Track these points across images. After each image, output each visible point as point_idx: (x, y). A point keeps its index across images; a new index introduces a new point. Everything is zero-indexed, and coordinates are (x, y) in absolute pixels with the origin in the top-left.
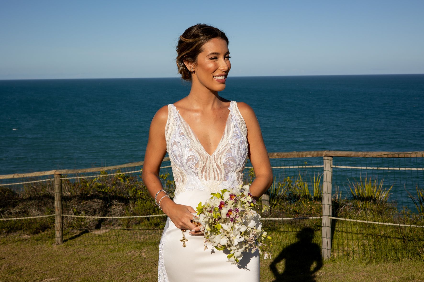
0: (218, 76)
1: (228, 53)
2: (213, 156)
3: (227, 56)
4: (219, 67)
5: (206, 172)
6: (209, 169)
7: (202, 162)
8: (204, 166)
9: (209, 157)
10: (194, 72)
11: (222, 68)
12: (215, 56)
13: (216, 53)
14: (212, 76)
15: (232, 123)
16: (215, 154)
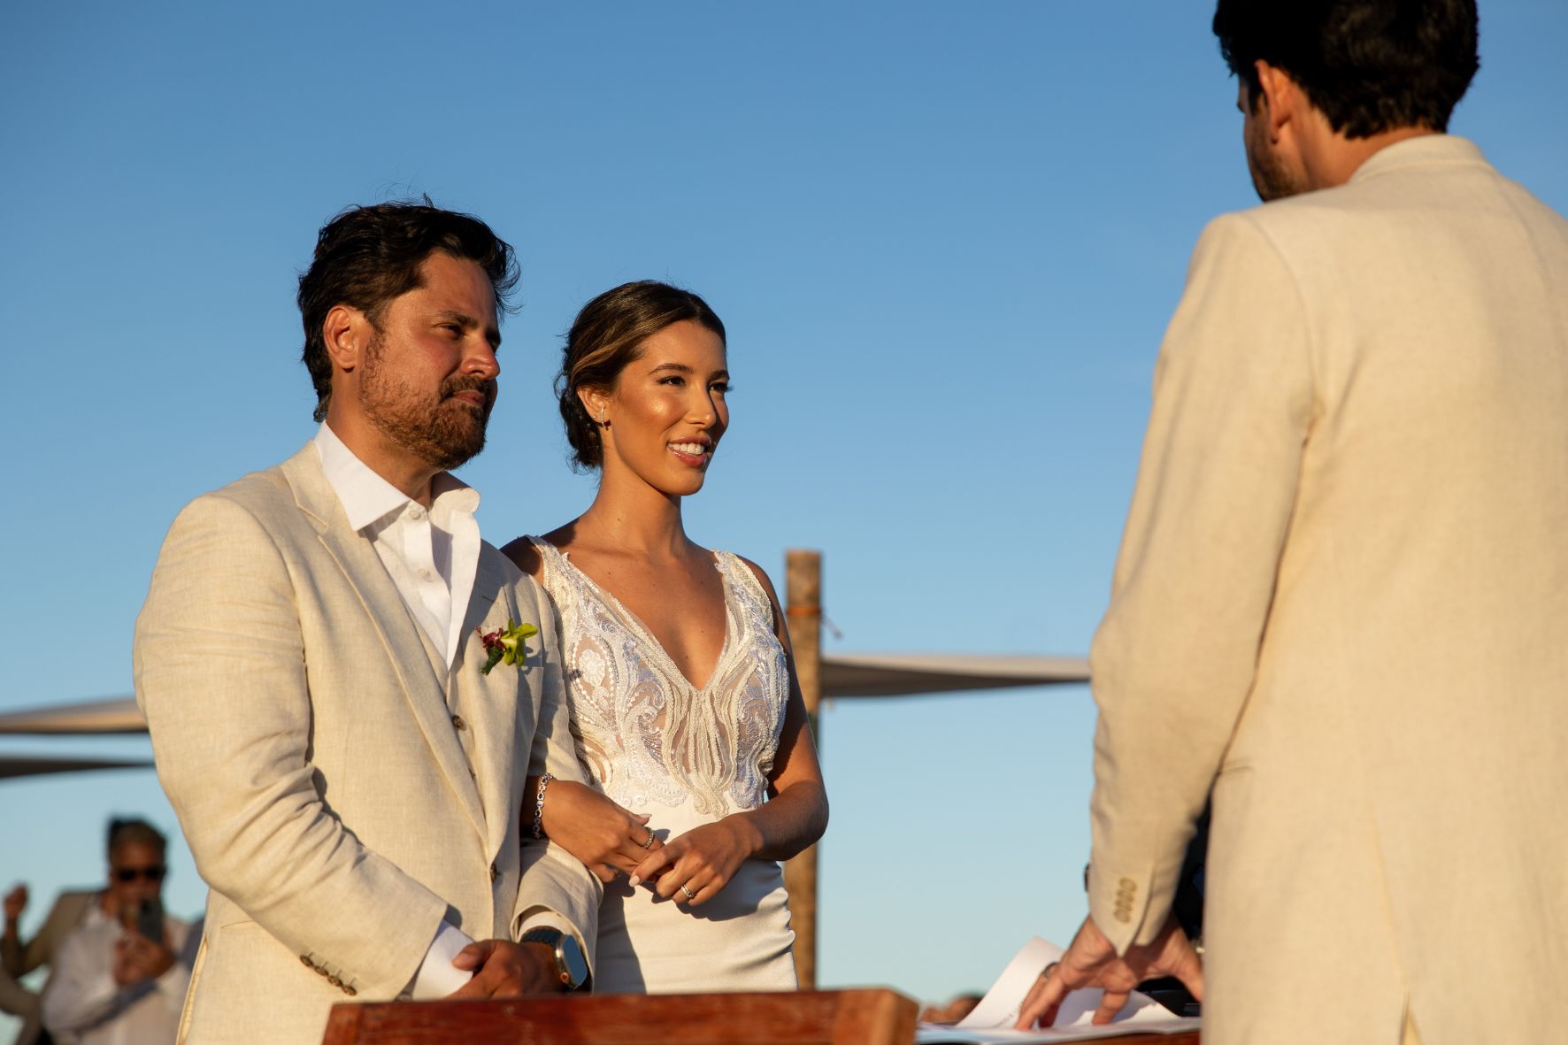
0: (680, 443)
1: (724, 373)
2: (708, 693)
3: (718, 383)
4: (686, 413)
5: (686, 746)
6: (695, 736)
7: (677, 709)
8: (683, 723)
9: (694, 693)
10: (608, 424)
11: (694, 415)
12: (675, 373)
13: (681, 368)
14: (661, 440)
15: (741, 604)
16: (714, 684)
